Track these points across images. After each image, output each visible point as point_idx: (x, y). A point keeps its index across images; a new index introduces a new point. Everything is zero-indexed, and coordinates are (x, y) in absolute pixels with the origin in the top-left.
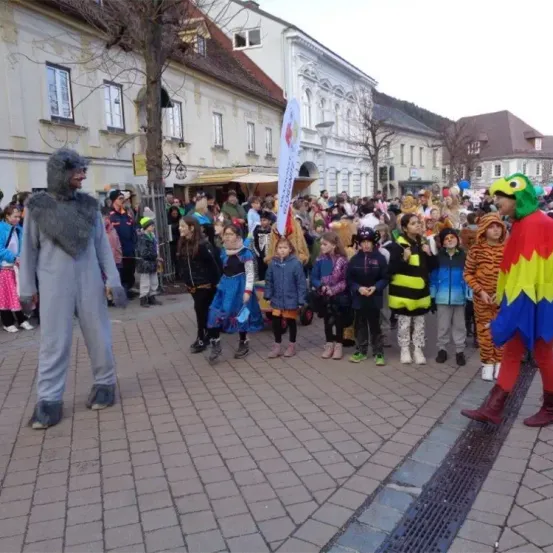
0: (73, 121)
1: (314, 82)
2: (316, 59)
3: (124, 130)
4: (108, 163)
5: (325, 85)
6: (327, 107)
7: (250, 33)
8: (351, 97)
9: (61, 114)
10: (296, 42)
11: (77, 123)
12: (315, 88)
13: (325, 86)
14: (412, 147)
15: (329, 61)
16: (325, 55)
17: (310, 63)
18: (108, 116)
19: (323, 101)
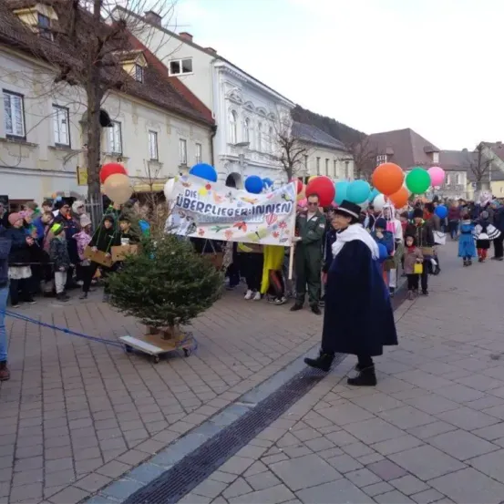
0: (25, 138)
1: (239, 104)
2: (240, 85)
3: (70, 146)
4: (56, 174)
5: (249, 106)
6: (251, 124)
7: (183, 62)
8: (272, 117)
9: (15, 133)
10: (223, 71)
11: (29, 140)
12: (240, 110)
13: (249, 108)
14: (327, 160)
15: (253, 86)
16: (249, 82)
17: (236, 88)
18: (56, 134)
19: (247, 120)
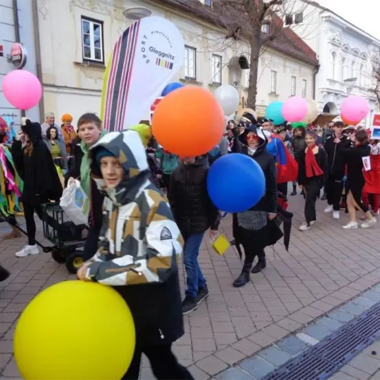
1: (339, 47)
2: (340, 30)
5: (346, 48)
6: (345, 64)
7: (296, 15)
8: (364, 56)
10: (330, 20)
12: (339, 51)
13: (346, 49)
15: (350, 31)
16: (348, 28)
17: (337, 34)
19: (343, 59)
